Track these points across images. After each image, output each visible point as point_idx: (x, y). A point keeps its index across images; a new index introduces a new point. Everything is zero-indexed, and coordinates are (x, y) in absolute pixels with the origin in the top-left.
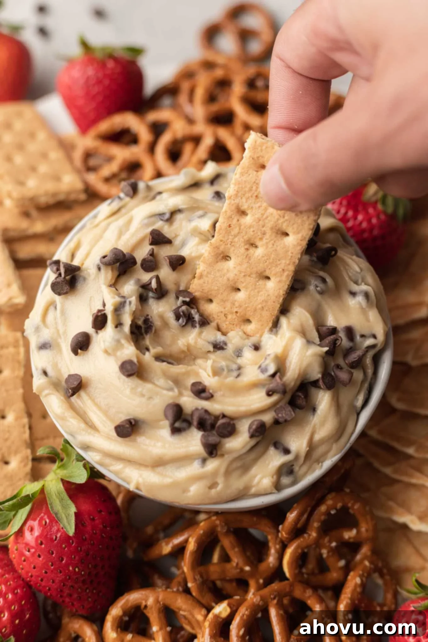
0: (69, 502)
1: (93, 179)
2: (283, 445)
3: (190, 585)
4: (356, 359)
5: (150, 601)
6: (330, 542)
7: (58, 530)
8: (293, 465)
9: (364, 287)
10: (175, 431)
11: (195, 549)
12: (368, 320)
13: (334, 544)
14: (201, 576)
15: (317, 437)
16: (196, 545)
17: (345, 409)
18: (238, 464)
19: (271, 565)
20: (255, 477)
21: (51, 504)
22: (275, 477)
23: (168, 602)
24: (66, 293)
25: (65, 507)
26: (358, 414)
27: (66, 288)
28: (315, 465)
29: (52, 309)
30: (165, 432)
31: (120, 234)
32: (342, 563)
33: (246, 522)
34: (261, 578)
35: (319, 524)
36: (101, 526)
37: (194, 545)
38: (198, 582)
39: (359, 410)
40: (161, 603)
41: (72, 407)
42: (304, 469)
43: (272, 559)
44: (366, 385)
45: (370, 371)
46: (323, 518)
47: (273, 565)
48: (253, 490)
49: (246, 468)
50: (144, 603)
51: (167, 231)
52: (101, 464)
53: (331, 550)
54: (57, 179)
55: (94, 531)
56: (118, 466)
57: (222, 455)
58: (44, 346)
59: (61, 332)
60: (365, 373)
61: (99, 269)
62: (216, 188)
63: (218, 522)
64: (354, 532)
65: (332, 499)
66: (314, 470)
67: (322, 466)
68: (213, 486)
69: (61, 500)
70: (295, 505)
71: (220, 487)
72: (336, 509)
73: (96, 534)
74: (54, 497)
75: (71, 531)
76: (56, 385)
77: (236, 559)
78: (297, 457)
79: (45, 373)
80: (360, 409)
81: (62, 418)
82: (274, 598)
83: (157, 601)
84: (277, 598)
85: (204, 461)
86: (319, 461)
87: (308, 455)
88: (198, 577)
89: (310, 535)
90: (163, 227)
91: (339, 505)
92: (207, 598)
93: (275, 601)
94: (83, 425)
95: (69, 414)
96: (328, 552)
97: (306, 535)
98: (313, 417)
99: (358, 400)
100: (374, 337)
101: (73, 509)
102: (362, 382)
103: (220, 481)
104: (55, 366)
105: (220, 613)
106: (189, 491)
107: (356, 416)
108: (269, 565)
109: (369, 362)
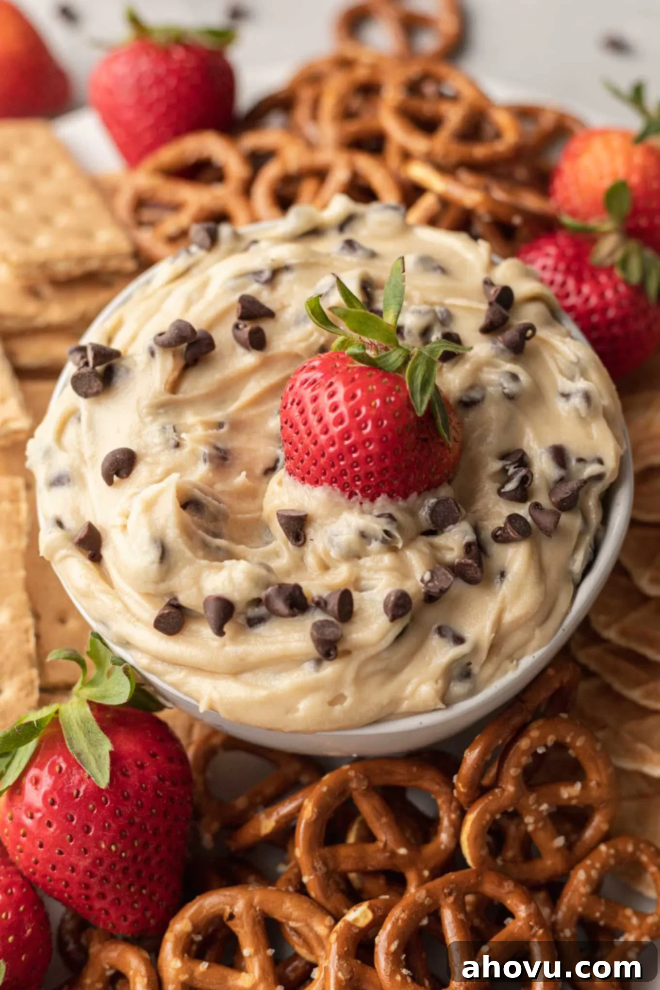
0: (101, 735)
1: (147, 238)
2: (451, 630)
3: (305, 879)
4: (568, 495)
5: (239, 907)
6: (539, 803)
7: (82, 781)
8: (469, 664)
9: (582, 384)
11: (314, 817)
12: (590, 436)
13: (544, 807)
14: (325, 864)
15: (508, 617)
16: (316, 810)
17: (553, 574)
18: (378, 665)
19: (443, 847)
20: (408, 682)
21: (70, 739)
22: (440, 682)
23: (270, 908)
24: (97, 394)
25: (93, 744)
26: (577, 586)
27: (97, 385)
28: (507, 664)
29: (73, 420)
31: (190, 303)
32: (560, 841)
33: (399, 774)
34: (425, 868)
35: (519, 771)
36: (155, 778)
37: (313, 811)
38: (319, 873)
39: (578, 577)
40: (258, 908)
42: (489, 669)
43: (444, 837)
44: (588, 540)
45: (595, 516)
46: (525, 760)
47: (446, 846)
48: (405, 706)
49: (391, 672)
50: (228, 910)
51: (267, 298)
53: (539, 816)
54: (87, 234)
55: (144, 785)
57: (347, 655)
58: (58, 481)
59: (87, 455)
60: (585, 519)
61: (152, 353)
62: (348, 235)
63: (352, 773)
64: (578, 786)
65: (538, 728)
66: (505, 672)
67: (517, 665)
68: (336, 699)
69: (87, 733)
70: (477, 737)
71: (348, 702)
72: (546, 746)
73: (146, 789)
74: (76, 728)
75: (103, 780)
77: (384, 836)
78: (475, 649)
79: (59, 523)
80: (580, 576)
82: (449, 895)
83: (250, 905)
84: (454, 894)
85: (318, 662)
86: (514, 657)
87: (495, 647)
88: (318, 865)
89: (503, 790)
90: (258, 292)
91: (551, 740)
92: (335, 901)
93: (451, 899)
96: (536, 822)
97: (497, 790)
98: (501, 586)
99: (575, 561)
100: (600, 461)
101: (107, 746)
102: (582, 534)
103: (349, 692)
104: (76, 511)
105: (356, 920)
106: (297, 710)
107: (572, 587)
108: (439, 847)
109: (592, 503)
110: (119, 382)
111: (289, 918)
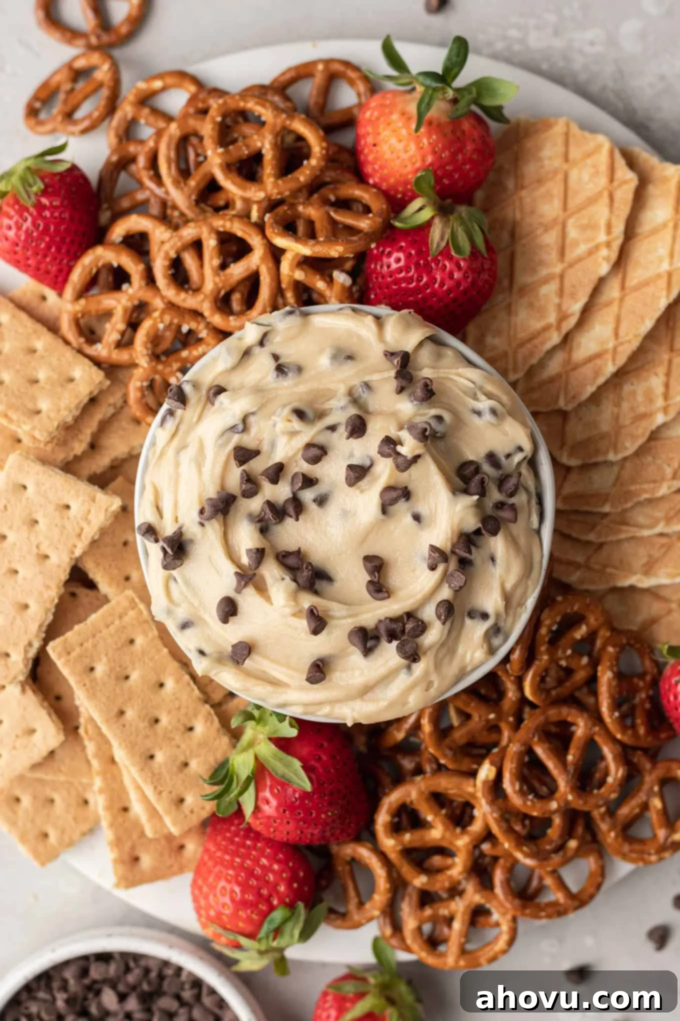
0: (290, 758)
2: (479, 613)
3: (442, 761)
4: (513, 489)
5: (414, 795)
6: (564, 652)
7: (295, 791)
8: (497, 625)
9: (487, 402)
10: (367, 652)
11: (432, 729)
12: (507, 434)
13: (569, 652)
14: (449, 748)
15: (509, 586)
17: (522, 541)
18: (444, 651)
19: (513, 699)
20: (465, 655)
21: (273, 770)
22: (485, 645)
23: (433, 788)
25: (288, 765)
26: (538, 532)
27: (178, 559)
28: (519, 610)
29: (172, 585)
32: (585, 660)
34: (510, 717)
35: (546, 645)
36: (330, 760)
38: (449, 755)
40: (426, 792)
41: (249, 674)
42: (510, 620)
43: (511, 694)
44: (534, 501)
45: (532, 483)
46: (546, 639)
47: (515, 699)
48: (469, 668)
49: (452, 651)
50: (408, 799)
51: (249, 441)
52: (306, 714)
53: (567, 658)
55: (327, 769)
56: (326, 710)
57: (425, 653)
58: (185, 626)
59: (196, 604)
60: (527, 490)
61: (202, 525)
62: (269, 348)
64: (584, 627)
65: (547, 618)
66: (520, 616)
67: (526, 607)
68: (429, 685)
69: (281, 760)
71: (436, 684)
72: (557, 623)
73: (330, 771)
74: (272, 761)
75: (308, 786)
76: (220, 659)
78: (498, 616)
79: (202, 653)
80: (539, 527)
82: (534, 736)
83: (421, 792)
84: (537, 735)
85: (409, 668)
86: (521, 604)
87: (508, 606)
89: (541, 660)
90: (241, 440)
91: (558, 618)
92: (466, 764)
93: (536, 739)
94: (269, 688)
95: (250, 683)
96: (567, 661)
97: (537, 662)
98: (495, 569)
99: (532, 521)
100: (520, 448)
101: (297, 764)
102: (529, 502)
103: (434, 677)
105: (487, 775)
106: (409, 703)
107: (536, 537)
108: (511, 701)
110: (189, 548)
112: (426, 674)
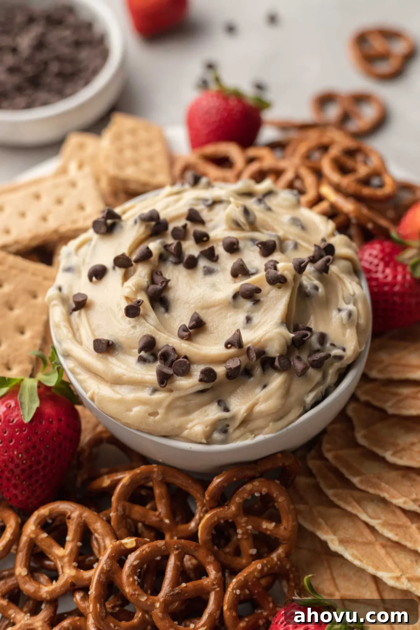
0: (37, 398)
2: (225, 404)
3: (111, 514)
4: (317, 359)
5: (75, 514)
6: (247, 523)
7: (17, 416)
8: (228, 426)
9: (351, 307)
10: (142, 360)
12: (344, 335)
13: (250, 527)
14: (124, 510)
15: (258, 409)
16: (129, 480)
17: (293, 399)
18: (181, 403)
19: (190, 528)
20: (191, 421)
21: (21, 394)
22: (208, 428)
23: (89, 522)
24: (103, 234)
25: (31, 401)
26: (306, 411)
27: (103, 229)
28: (248, 434)
29: (87, 244)
30: (132, 360)
31: (167, 206)
32: (253, 551)
33: (181, 482)
34: (176, 536)
35: (241, 501)
36: (55, 430)
37: (128, 480)
38: (119, 513)
39: (308, 406)
40: (83, 519)
41: (69, 322)
42: (238, 433)
43: (193, 524)
44: (322, 388)
45: (331, 379)
46: (246, 496)
47: (191, 529)
48: (186, 433)
49: (187, 411)
50: (69, 514)
51: (205, 214)
53: (246, 532)
54: (153, 174)
55: (48, 431)
56: (84, 376)
58: (69, 270)
59: (86, 261)
60: (324, 377)
61: (136, 222)
63: (156, 469)
64: (273, 524)
65: (259, 482)
66: (247, 439)
67: (254, 437)
68: (154, 413)
69: (31, 395)
70: (224, 472)
71: (158, 418)
72: (261, 493)
73: (48, 434)
75: (27, 419)
76: (64, 301)
77: (162, 509)
78: (233, 418)
79: (60, 289)
80: (310, 406)
81: (58, 326)
82: (177, 549)
83: (80, 516)
84: (180, 550)
85: (155, 390)
86: (254, 432)
87: (245, 422)
88: (120, 508)
89: (230, 508)
90: (202, 210)
91: (264, 490)
92: (122, 532)
93: (176, 552)
94: (70, 335)
95: (63, 324)
96: (243, 534)
97: (226, 507)
98: (261, 391)
99: (308, 396)
100: (344, 350)
101: (37, 405)
102: (319, 383)
103: (161, 411)
104: (70, 287)
105: (126, 543)
106: (132, 411)
107: (301, 410)
108: (188, 528)
109: (332, 372)
110: (117, 232)
111: (96, 531)
112: (159, 404)
